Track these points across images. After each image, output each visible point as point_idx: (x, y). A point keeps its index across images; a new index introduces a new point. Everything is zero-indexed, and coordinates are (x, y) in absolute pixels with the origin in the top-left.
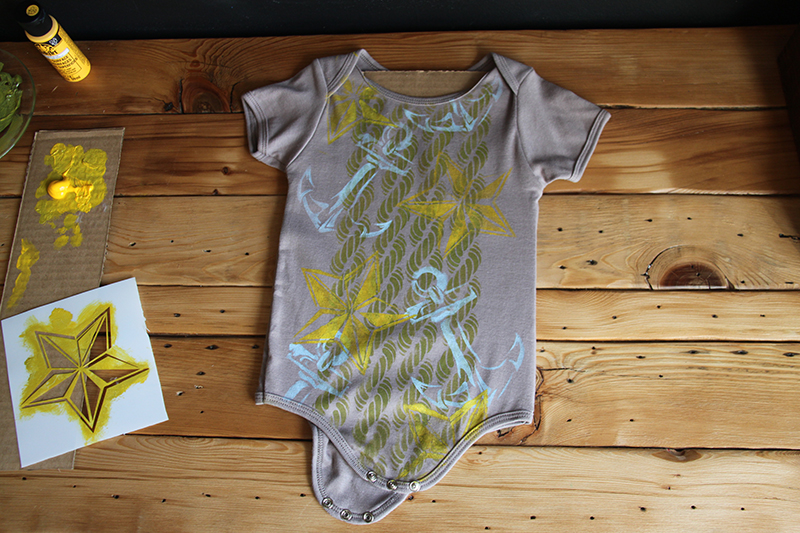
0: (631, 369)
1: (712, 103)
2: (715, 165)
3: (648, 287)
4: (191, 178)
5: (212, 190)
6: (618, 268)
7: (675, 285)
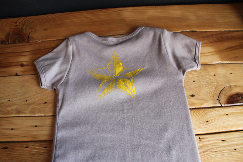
0: (220, 147)
2: (236, 51)
3: (220, 105)
4: (7, 69)
5: (15, 73)
6: (205, 97)
7: (232, 103)
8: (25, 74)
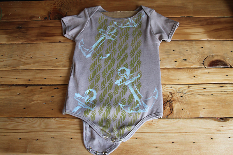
0: (202, 92)
1: (217, 15)
2: (220, 32)
3: (204, 67)
4: (52, 38)
5: (59, 41)
6: (194, 61)
7: (213, 66)
8: (67, 41)
